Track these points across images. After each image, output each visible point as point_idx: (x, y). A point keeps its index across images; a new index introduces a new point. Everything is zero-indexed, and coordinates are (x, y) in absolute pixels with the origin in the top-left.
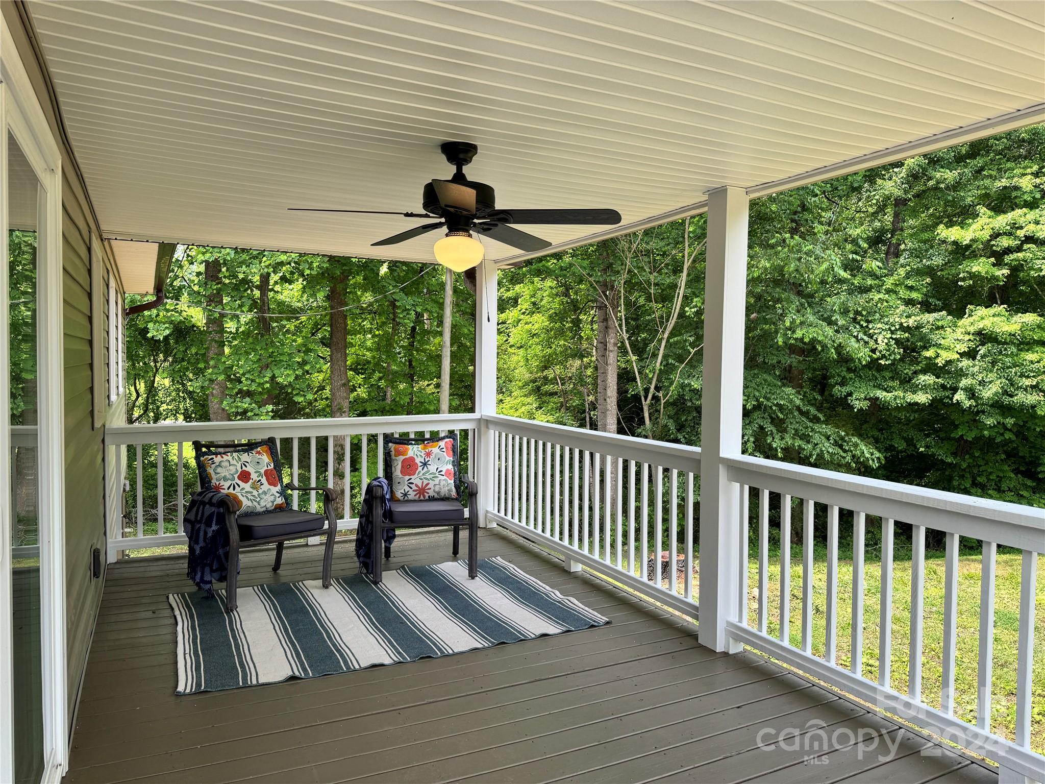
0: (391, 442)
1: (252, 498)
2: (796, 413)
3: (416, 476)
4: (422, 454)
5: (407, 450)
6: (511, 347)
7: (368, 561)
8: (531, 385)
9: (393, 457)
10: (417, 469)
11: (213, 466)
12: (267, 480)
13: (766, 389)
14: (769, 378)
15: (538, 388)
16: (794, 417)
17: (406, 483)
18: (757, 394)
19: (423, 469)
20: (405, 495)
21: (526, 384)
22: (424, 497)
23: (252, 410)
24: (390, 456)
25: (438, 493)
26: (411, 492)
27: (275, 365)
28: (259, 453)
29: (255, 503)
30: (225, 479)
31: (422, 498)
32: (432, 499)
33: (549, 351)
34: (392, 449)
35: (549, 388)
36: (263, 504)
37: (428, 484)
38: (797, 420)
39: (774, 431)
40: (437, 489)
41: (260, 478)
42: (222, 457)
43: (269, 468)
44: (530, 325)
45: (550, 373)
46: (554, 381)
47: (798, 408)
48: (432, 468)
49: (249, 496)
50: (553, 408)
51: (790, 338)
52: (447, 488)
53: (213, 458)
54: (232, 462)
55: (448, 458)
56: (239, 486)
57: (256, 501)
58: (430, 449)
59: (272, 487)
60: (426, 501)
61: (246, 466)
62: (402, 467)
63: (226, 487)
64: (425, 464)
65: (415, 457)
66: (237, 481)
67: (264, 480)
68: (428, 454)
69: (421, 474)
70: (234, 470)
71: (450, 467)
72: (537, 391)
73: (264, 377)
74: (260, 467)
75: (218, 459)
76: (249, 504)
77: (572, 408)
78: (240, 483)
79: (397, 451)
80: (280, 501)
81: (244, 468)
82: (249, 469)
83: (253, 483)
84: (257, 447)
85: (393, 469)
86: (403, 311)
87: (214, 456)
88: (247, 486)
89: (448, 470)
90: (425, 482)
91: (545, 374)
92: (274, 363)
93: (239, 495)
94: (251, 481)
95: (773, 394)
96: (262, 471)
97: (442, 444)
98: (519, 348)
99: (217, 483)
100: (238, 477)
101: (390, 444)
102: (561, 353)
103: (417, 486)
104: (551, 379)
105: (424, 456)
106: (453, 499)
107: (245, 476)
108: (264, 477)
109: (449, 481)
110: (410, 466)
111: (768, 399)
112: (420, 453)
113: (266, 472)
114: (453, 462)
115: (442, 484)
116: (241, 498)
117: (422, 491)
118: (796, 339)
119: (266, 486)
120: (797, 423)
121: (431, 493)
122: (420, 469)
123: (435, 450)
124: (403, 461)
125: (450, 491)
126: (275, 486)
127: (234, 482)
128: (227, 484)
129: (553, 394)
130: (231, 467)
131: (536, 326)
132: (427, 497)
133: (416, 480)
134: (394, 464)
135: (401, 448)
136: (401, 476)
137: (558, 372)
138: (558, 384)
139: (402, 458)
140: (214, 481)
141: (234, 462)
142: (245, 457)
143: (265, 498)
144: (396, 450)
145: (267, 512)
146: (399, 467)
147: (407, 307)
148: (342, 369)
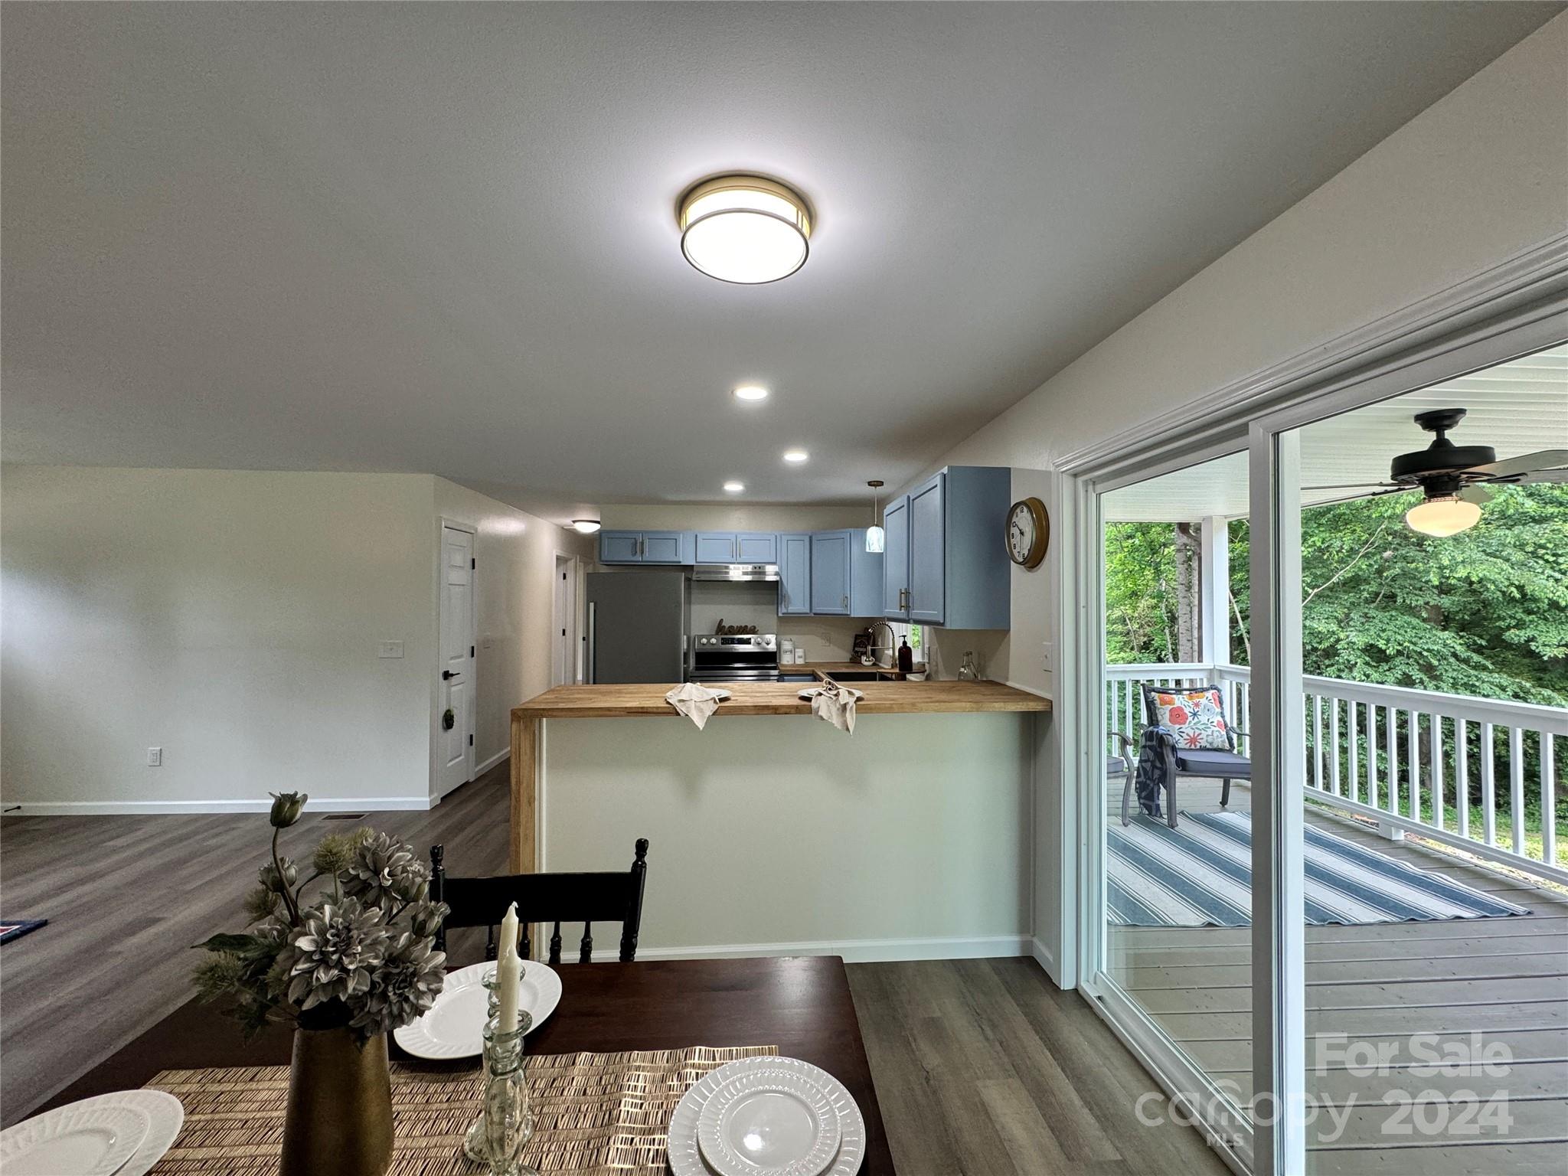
0: (1152, 692)
2: (1452, 660)
3: (1187, 725)
4: (1189, 705)
5: (1171, 699)
7: (1150, 803)
9: (1157, 706)
10: (1187, 719)
13: (1411, 633)
14: (1415, 621)
16: (1449, 664)
17: (1176, 731)
18: (1399, 638)
19: (1193, 719)
20: (1176, 742)
22: (1195, 746)
24: (1152, 705)
25: (1211, 744)
26: (1182, 740)
31: (1193, 747)
32: (1203, 749)
34: (1156, 698)
37: (1199, 735)
38: (1455, 668)
39: (1425, 678)
40: (1210, 739)
47: (1455, 655)
48: (1203, 718)
51: (1449, 577)
52: (1220, 739)
55: (1217, 710)
58: (1197, 700)
60: (1198, 750)
62: (1171, 715)
64: (1194, 714)
65: (1182, 707)
68: (1196, 705)
69: (1192, 724)
71: (1221, 718)
85: (1158, 717)
89: (1219, 721)
90: (1197, 732)
95: (1421, 638)
97: (1209, 695)
103: (1188, 735)
105: (1191, 706)
106: (1226, 750)
109: (1223, 732)
110: (1178, 716)
111: (1415, 644)
112: (1186, 704)
114: (1221, 713)
115: (1215, 734)
117: (1193, 740)
118: (1459, 579)
120: (1454, 670)
121: (1203, 743)
122: (1190, 719)
123: (1203, 701)
124: (1170, 710)
125: (1223, 742)
132: (1198, 747)
133: (1187, 729)
134: (1158, 712)
135: (1164, 697)
136: (1168, 724)
139: (1167, 706)
144: (1161, 700)
146: (1168, 715)
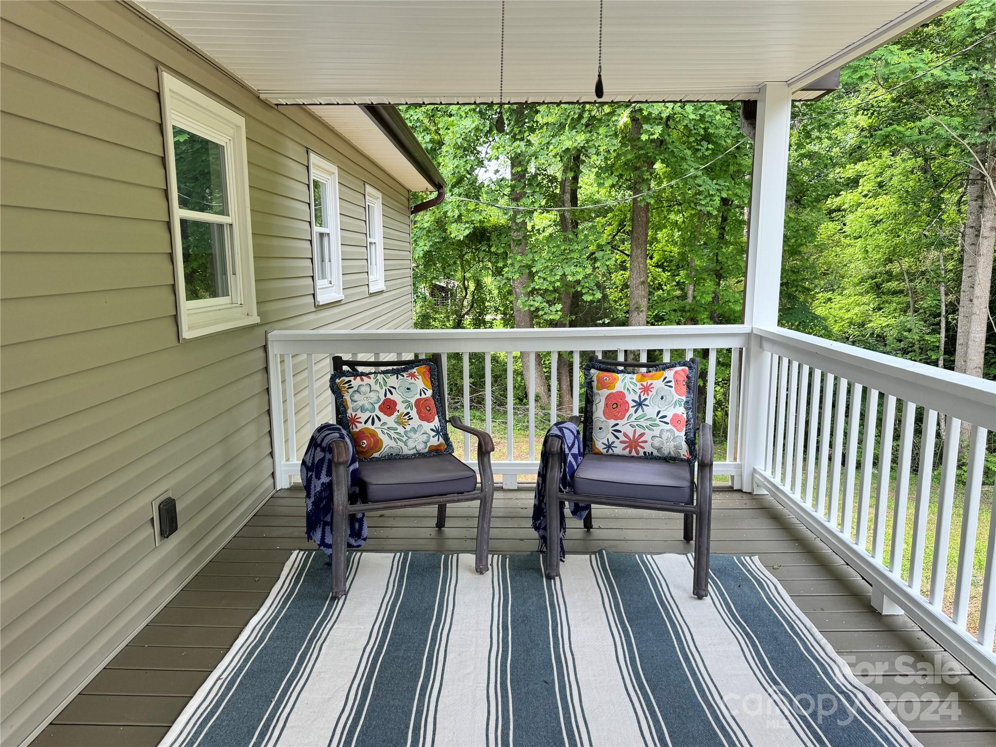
0: (594, 368)
1: (396, 436)
3: (625, 421)
4: (637, 389)
5: (615, 379)
6: (846, 237)
8: (869, 281)
9: (595, 390)
10: (627, 411)
11: (351, 390)
12: (419, 413)
15: (878, 286)
17: (611, 430)
19: (636, 411)
20: (609, 447)
21: (862, 281)
22: (637, 452)
23: (543, 309)
24: (592, 388)
25: (659, 449)
26: (618, 444)
27: (567, 263)
28: (412, 376)
29: (400, 444)
30: (363, 409)
31: (634, 453)
32: (649, 458)
33: (897, 240)
34: (595, 379)
35: (893, 285)
36: (411, 444)
37: (642, 435)
40: (657, 443)
41: (409, 410)
42: (362, 380)
43: (423, 396)
44: (873, 209)
45: (895, 268)
46: (899, 277)
48: (650, 411)
49: (392, 433)
50: (895, 310)
52: (672, 444)
53: (350, 381)
54: (374, 387)
55: (677, 397)
56: (379, 419)
57: (401, 441)
58: (650, 382)
59: (425, 423)
60: (638, 459)
61: (392, 394)
62: (606, 405)
63: (363, 420)
64: (640, 404)
65: (626, 392)
66: (378, 412)
67: (414, 413)
68: (646, 389)
69: (632, 419)
70: (376, 398)
71: (681, 410)
72: (877, 288)
73: (555, 275)
74: (410, 394)
75: (356, 382)
76: (392, 444)
77: (921, 311)
78: (381, 415)
79: (600, 380)
80: (435, 441)
81: (389, 396)
82: (395, 397)
83: (399, 417)
84: (413, 368)
85: (594, 406)
86: (706, 197)
87: (352, 378)
88: (390, 421)
89: (675, 416)
90: (639, 431)
91: (888, 268)
92: (565, 261)
93: (379, 431)
94: (396, 413)
96: (413, 401)
97: (669, 374)
98: (856, 238)
99: (354, 414)
100: (380, 407)
101: (593, 371)
102: (912, 242)
103: (626, 435)
104: (897, 276)
105: (639, 391)
106: (682, 460)
107: (388, 407)
108: (415, 409)
109: (677, 433)
110: (617, 406)
112: (633, 387)
113: (418, 402)
114: (687, 402)
115: (665, 436)
116: (381, 435)
117: (633, 443)
119: (416, 421)
121: (648, 449)
122: (632, 411)
123: (658, 384)
124: (608, 397)
125: (677, 447)
126: (429, 421)
127: (374, 414)
128: (364, 416)
129: (895, 293)
130: (372, 394)
131: (881, 210)
132: (640, 454)
133: (625, 426)
134: (597, 399)
135: (607, 376)
136: (603, 419)
137: (905, 266)
138: (904, 281)
139: (605, 392)
140: (350, 411)
141: (377, 387)
142: (392, 380)
143: (415, 436)
145: (419, 455)
146: (602, 405)
147: (711, 192)
148: (641, 266)
